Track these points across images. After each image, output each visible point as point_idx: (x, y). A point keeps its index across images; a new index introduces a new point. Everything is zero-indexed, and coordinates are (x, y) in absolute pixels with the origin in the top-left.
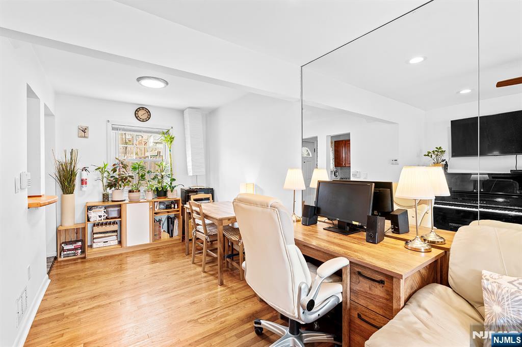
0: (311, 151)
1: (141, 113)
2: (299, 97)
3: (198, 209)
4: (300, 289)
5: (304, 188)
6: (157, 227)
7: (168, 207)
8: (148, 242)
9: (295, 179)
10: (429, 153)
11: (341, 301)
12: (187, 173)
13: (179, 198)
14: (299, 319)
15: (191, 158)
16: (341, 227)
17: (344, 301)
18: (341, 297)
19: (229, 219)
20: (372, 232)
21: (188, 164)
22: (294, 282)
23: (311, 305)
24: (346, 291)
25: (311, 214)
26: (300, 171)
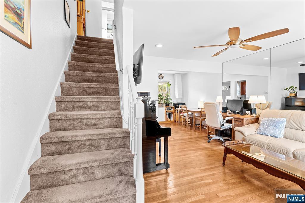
0: (228, 87)
1: (160, 76)
2: (221, 73)
3: (185, 109)
4: (221, 121)
5: (223, 102)
6: (166, 116)
7: (170, 110)
8: (164, 121)
9: (219, 99)
10: (287, 88)
11: (231, 128)
12: (175, 98)
13: (173, 107)
14: (220, 128)
15: (177, 92)
16: (234, 112)
17: (232, 128)
18: (231, 126)
19: (197, 112)
20: (242, 113)
21: (176, 94)
22: (219, 120)
23: (223, 125)
24: (233, 125)
25: (225, 110)
26: (221, 97)
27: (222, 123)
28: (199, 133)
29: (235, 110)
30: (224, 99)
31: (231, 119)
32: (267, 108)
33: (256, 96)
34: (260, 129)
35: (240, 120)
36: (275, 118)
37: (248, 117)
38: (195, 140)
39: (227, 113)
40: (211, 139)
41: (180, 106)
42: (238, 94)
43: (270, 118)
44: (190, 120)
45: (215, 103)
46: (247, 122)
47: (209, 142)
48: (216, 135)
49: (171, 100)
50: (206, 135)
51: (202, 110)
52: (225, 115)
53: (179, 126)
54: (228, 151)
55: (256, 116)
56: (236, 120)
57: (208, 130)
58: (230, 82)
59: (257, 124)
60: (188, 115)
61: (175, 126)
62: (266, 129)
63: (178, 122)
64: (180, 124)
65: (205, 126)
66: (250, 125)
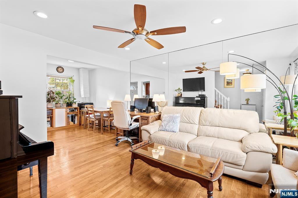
0: (136, 88)
1: (59, 69)
2: (129, 71)
3: (91, 109)
4: (129, 121)
5: (131, 101)
6: (68, 119)
7: (73, 111)
8: (65, 126)
10: (176, 90)
11: (138, 126)
12: (80, 96)
13: (77, 107)
14: (128, 129)
15: (83, 90)
16: (141, 111)
17: (140, 126)
18: (139, 125)
19: (105, 112)
20: (147, 111)
21: (81, 92)
22: (127, 120)
23: (131, 125)
24: (140, 124)
25: (133, 108)
26: (130, 95)
27: (130, 123)
28: (107, 135)
29: (141, 109)
30: (132, 98)
31: (139, 118)
32: (165, 105)
33: (158, 95)
34: (162, 126)
35: (146, 118)
36: (173, 115)
37: (152, 115)
38: (101, 146)
39: (135, 112)
40: (119, 141)
41: (85, 106)
42: (144, 94)
43: (169, 115)
44: (97, 122)
45: (122, 101)
46: (151, 120)
47: (117, 145)
48: (125, 135)
49: (75, 99)
50: (115, 137)
51: (110, 110)
52: (133, 114)
53: (84, 130)
54: (135, 156)
55: (158, 114)
56: (143, 118)
57: (117, 131)
58: (137, 82)
59: (159, 121)
60: (95, 116)
61: (80, 130)
62: (167, 125)
63: (83, 125)
64: (86, 128)
65: (114, 127)
66: (154, 122)
